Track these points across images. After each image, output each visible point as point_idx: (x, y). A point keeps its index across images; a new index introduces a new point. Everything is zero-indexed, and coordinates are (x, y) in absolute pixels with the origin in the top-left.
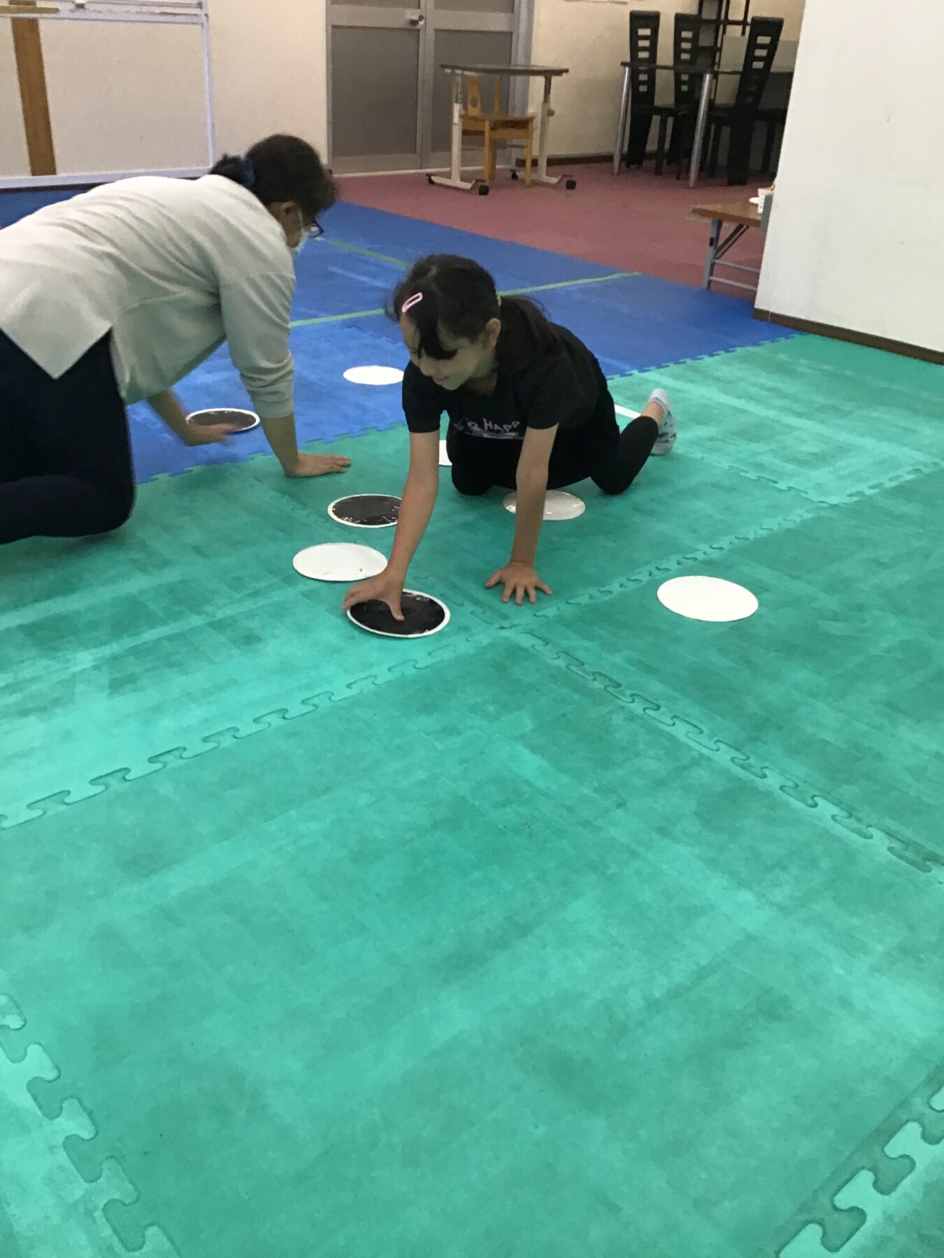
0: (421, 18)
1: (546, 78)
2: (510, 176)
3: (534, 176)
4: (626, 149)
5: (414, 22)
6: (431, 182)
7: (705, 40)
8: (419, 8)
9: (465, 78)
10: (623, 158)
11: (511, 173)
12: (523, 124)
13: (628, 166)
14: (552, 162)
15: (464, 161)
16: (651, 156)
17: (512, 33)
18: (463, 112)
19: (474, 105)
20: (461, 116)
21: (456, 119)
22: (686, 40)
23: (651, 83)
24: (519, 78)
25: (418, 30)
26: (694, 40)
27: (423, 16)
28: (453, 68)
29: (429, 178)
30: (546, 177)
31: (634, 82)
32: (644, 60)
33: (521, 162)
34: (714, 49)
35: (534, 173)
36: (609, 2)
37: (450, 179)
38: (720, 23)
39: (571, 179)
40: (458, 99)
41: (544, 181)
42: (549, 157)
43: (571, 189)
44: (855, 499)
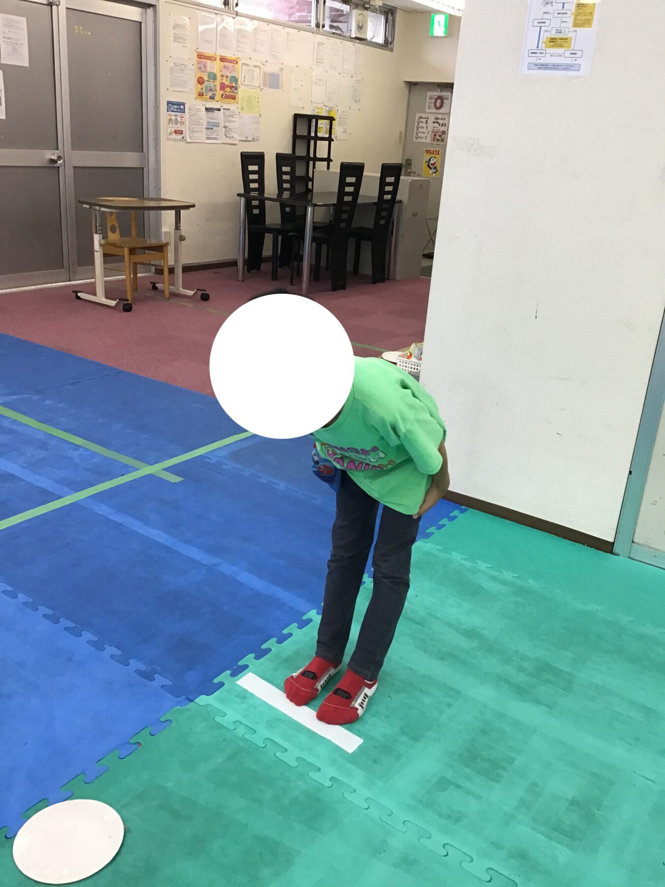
0: (59, 158)
1: (176, 212)
2: (151, 288)
3: (172, 288)
4: (246, 256)
5: (53, 161)
6: (79, 298)
7: (300, 172)
8: (58, 149)
9: (102, 214)
10: (245, 262)
11: (151, 283)
12: (160, 248)
13: (249, 271)
14: (187, 269)
15: (107, 272)
16: (268, 259)
17: (143, 168)
18: (103, 242)
19: (113, 231)
20: (101, 245)
21: (97, 246)
22: (286, 173)
23: (262, 207)
24: (152, 212)
25: (58, 168)
26: (292, 173)
27: (62, 155)
28: (91, 204)
29: (76, 292)
30: (183, 288)
31: (249, 207)
32: (254, 190)
33: (160, 271)
34: (307, 179)
35: (172, 283)
36: (223, 143)
37: (95, 295)
38: (310, 159)
39: (205, 290)
40: (98, 231)
41: (181, 293)
42: (184, 266)
43: (205, 302)
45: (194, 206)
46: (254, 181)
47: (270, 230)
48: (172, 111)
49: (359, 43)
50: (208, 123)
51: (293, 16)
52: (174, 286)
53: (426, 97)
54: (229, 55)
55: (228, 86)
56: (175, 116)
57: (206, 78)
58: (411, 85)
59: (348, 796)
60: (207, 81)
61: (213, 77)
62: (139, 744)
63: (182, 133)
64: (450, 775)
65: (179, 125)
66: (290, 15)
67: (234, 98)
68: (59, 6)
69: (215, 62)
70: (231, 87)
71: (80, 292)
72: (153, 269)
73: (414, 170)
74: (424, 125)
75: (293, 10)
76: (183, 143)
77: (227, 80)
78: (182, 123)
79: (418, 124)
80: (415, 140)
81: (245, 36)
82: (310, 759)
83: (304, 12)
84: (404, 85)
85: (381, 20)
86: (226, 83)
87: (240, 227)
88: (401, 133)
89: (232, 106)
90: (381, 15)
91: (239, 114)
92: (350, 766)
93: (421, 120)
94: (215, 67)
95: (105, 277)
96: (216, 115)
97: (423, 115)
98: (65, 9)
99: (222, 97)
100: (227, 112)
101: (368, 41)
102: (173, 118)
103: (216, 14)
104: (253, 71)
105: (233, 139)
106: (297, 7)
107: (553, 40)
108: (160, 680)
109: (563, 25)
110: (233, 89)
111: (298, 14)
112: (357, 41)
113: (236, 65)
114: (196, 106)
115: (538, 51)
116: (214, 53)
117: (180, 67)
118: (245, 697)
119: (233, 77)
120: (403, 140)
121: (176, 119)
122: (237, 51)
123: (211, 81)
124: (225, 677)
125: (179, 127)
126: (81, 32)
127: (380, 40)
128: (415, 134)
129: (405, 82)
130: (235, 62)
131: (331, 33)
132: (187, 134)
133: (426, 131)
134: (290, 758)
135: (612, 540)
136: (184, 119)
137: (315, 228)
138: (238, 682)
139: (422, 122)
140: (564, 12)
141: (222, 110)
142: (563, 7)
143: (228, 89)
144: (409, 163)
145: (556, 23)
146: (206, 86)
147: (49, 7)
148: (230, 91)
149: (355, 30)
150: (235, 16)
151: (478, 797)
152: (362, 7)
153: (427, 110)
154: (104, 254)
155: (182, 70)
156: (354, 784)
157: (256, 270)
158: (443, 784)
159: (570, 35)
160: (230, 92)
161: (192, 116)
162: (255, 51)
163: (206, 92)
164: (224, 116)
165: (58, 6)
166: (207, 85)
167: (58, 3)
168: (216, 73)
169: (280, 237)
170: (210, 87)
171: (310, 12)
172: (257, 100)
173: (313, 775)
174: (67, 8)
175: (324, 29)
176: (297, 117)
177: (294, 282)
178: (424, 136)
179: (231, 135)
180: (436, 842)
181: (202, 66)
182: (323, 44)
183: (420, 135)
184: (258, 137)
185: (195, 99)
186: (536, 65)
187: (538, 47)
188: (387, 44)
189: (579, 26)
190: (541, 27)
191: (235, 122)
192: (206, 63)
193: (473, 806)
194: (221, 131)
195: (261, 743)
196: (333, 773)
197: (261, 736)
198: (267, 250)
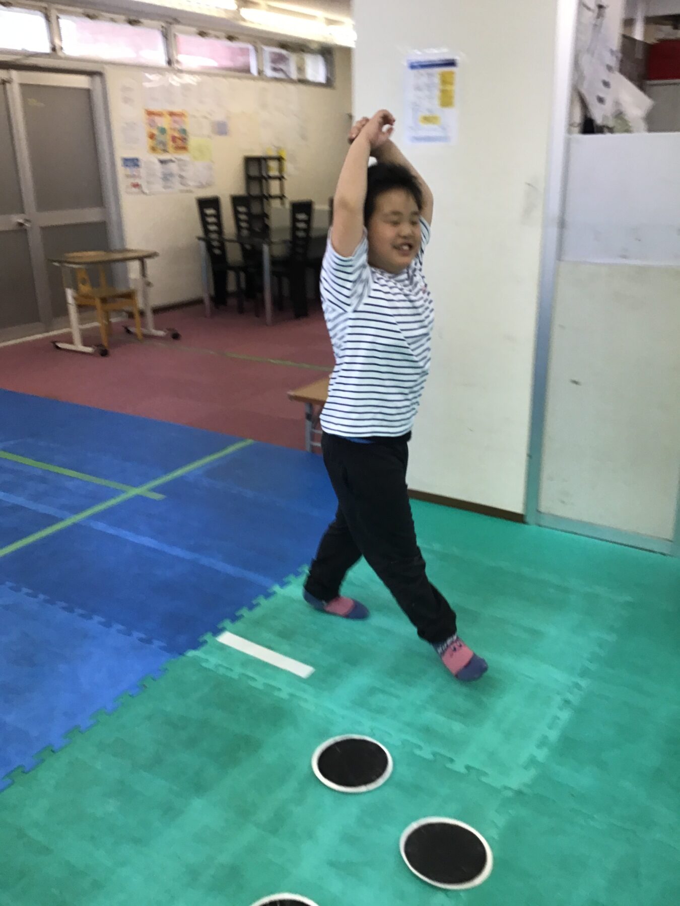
0: (26, 220)
1: (141, 261)
2: (125, 332)
3: (145, 331)
5: (21, 224)
6: (58, 348)
7: (256, 210)
8: (24, 212)
9: (73, 270)
10: (212, 299)
11: (125, 329)
12: (129, 296)
13: (216, 307)
15: (82, 321)
17: (105, 222)
18: (75, 294)
19: (84, 283)
20: (75, 298)
21: (70, 300)
22: (243, 213)
23: (222, 247)
25: (27, 230)
26: (249, 214)
27: (28, 218)
28: (59, 262)
29: (54, 343)
30: (154, 329)
31: (210, 247)
32: (213, 232)
33: (131, 315)
34: (264, 216)
35: (144, 325)
36: (179, 191)
37: (73, 344)
38: (265, 198)
39: (176, 330)
40: (70, 285)
41: (153, 334)
42: (153, 308)
43: (176, 341)
44: (533, 772)
45: (157, 254)
46: (212, 224)
47: (232, 268)
48: (128, 167)
49: (302, 85)
50: (163, 174)
52: (145, 328)
54: (176, 109)
55: (178, 138)
56: (131, 171)
57: (157, 133)
60: (158, 136)
61: (163, 131)
62: (145, 686)
63: (140, 186)
64: (378, 685)
65: (136, 179)
67: (185, 148)
68: (12, 84)
69: (164, 118)
70: (182, 139)
71: (58, 342)
72: (124, 314)
76: (142, 196)
77: (177, 133)
78: (139, 177)
81: (190, 91)
82: (273, 683)
83: (242, 56)
85: (321, 60)
86: (176, 136)
87: (204, 268)
89: (183, 156)
90: (319, 56)
91: (192, 163)
92: (303, 685)
94: (165, 122)
95: (81, 325)
96: (170, 166)
98: (18, 86)
99: (174, 149)
100: (181, 163)
101: (310, 82)
102: (130, 173)
103: (161, 73)
104: (201, 121)
105: (189, 186)
106: (238, 53)
107: (426, 118)
108: (157, 643)
109: (432, 106)
110: (184, 141)
112: (298, 83)
113: (184, 118)
114: (150, 159)
116: (162, 110)
117: (132, 126)
118: (224, 649)
119: (182, 130)
121: (133, 173)
122: (184, 105)
123: (162, 135)
124: (208, 637)
125: (136, 181)
126: (36, 104)
127: (322, 79)
130: (183, 115)
131: (273, 78)
132: (145, 186)
134: (258, 684)
135: (523, 512)
136: (140, 173)
137: (274, 262)
138: (217, 639)
141: (175, 160)
143: (179, 141)
146: (158, 141)
147: (2, 86)
148: (181, 142)
149: (296, 73)
150: (178, 73)
151: (397, 697)
152: (300, 52)
154: (77, 305)
155: (134, 129)
156: (305, 696)
157: (223, 306)
158: (372, 691)
159: (438, 114)
161: (148, 169)
162: (201, 102)
163: (159, 146)
164: (177, 166)
166: (158, 139)
167: (10, 80)
168: (166, 128)
169: (242, 273)
170: (162, 140)
172: (208, 148)
173: (276, 693)
174: (19, 84)
175: (265, 74)
176: (247, 160)
177: (259, 313)
179: (187, 183)
181: (152, 123)
182: (265, 90)
184: (213, 182)
185: (149, 153)
188: (330, 82)
189: (445, 107)
190: (415, 108)
191: (189, 170)
192: (156, 119)
193: (394, 703)
194: (176, 180)
195: (236, 677)
196: (292, 691)
197: (236, 672)
198: (231, 286)
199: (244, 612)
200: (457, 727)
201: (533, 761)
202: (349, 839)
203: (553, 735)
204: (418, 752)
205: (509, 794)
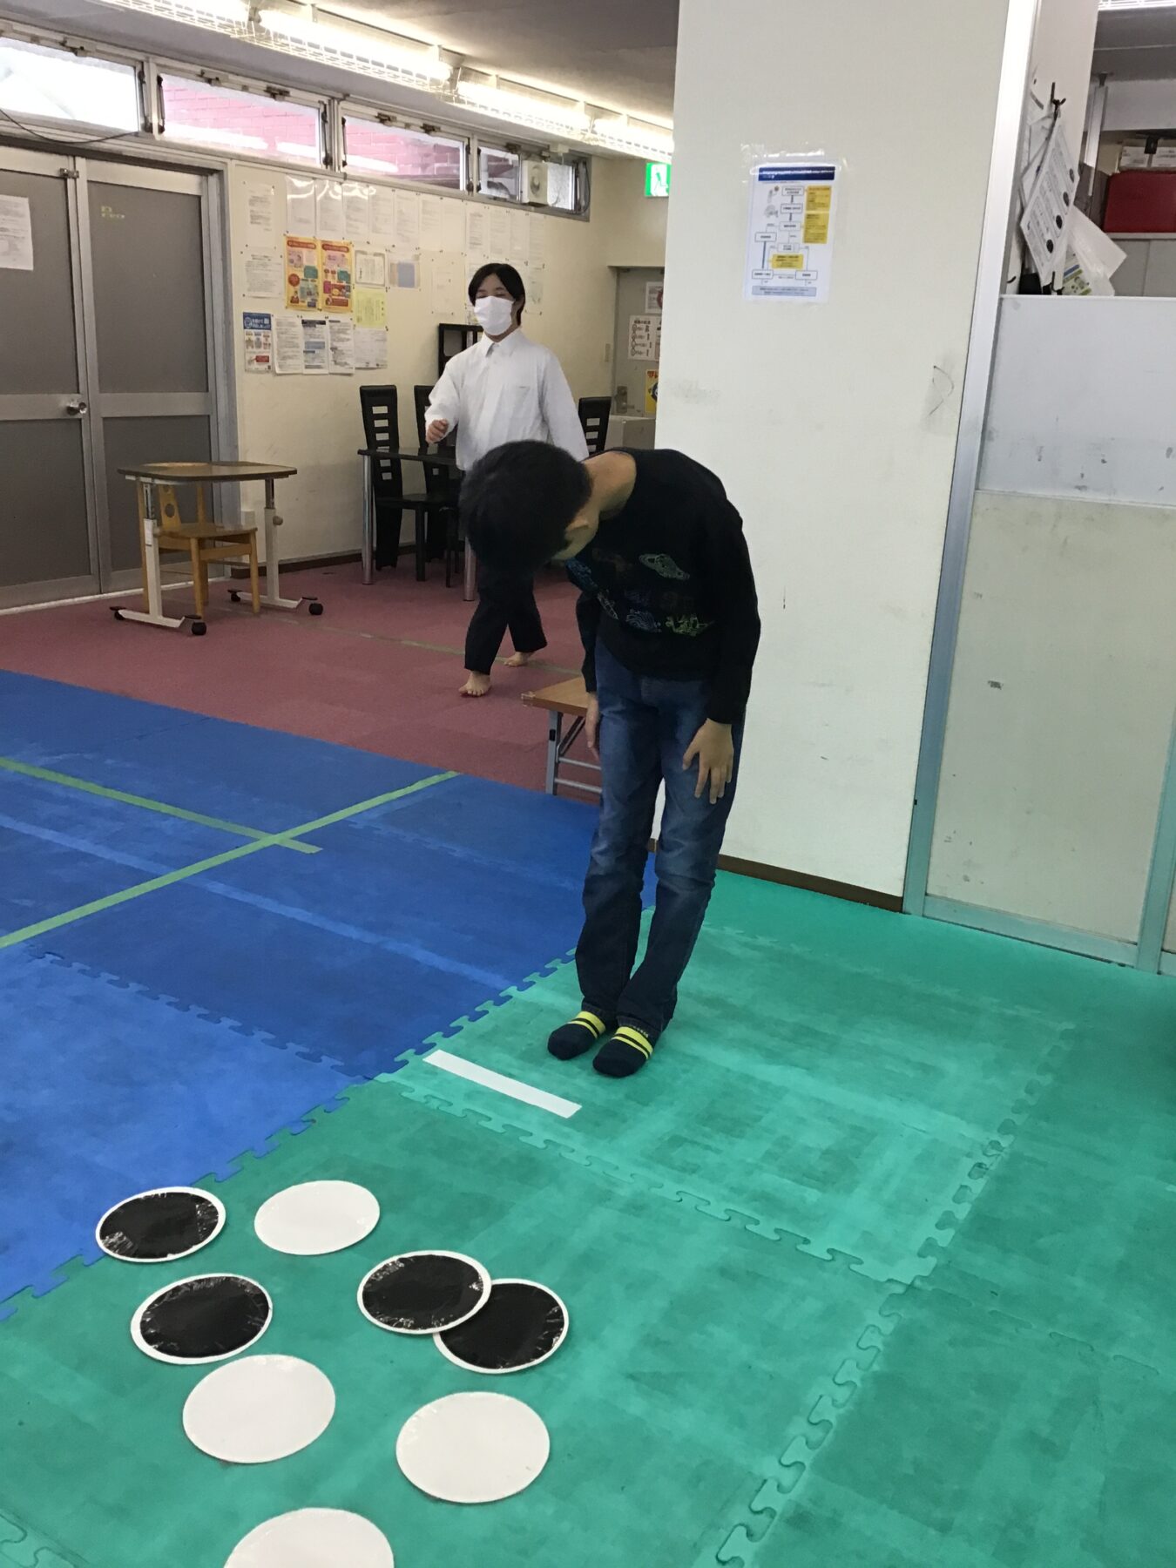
0: (82, 405)
1: (267, 482)
2: (230, 599)
3: (264, 599)
4: (375, 545)
5: (71, 410)
6: (120, 618)
8: (78, 392)
9: (154, 489)
10: (375, 555)
11: (230, 594)
12: (244, 538)
13: (379, 568)
14: (284, 568)
15: (164, 577)
16: (409, 549)
17: (209, 416)
18: (158, 531)
19: (170, 515)
20: (155, 536)
21: (148, 538)
23: (395, 469)
24: (225, 485)
25: (80, 420)
27: (85, 402)
28: (138, 475)
29: (116, 609)
30: (281, 597)
31: (376, 471)
32: (383, 443)
33: (242, 574)
35: (263, 590)
36: (331, 374)
37: (147, 612)
39: (316, 599)
40: (150, 514)
41: (277, 604)
42: (281, 563)
43: (316, 616)
44: (932, 1261)
45: (295, 472)
46: (382, 430)
47: (409, 505)
48: (252, 328)
49: (535, 212)
50: (307, 344)
51: (429, 168)
52: (266, 595)
53: (644, 290)
54: (334, 239)
55: (335, 287)
56: (256, 335)
57: (301, 275)
58: (620, 272)
59: (568, 1155)
60: (303, 280)
61: (311, 272)
62: (314, 1121)
63: (268, 361)
64: (685, 1133)
65: (262, 349)
66: (424, 167)
67: (345, 304)
68: (77, 180)
69: (314, 251)
70: (341, 288)
71: (121, 609)
72: (228, 569)
73: (632, 404)
74: (643, 333)
75: (428, 159)
76: (270, 376)
77: (334, 278)
78: (267, 345)
79: (634, 332)
80: (630, 356)
81: (358, 210)
82: (516, 1124)
83: (446, 161)
84: (608, 270)
85: (568, 173)
86: (332, 283)
87: (365, 502)
88: (608, 346)
89: (343, 317)
90: (567, 167)
91: (354, 329)
92: (566, 1130)
93: (638, 325)
94: (315, 259)
95: (163, 584)
96: (319, 331)
97: (642, 318)
98: (86, 184)
99: (327, 303)
100: (336, 326)
101: (549, 207)
102: (254, 338)
103: (314, 179)
104: (374, 261)
105: (347, 366)
106: (435, 154)
107: (780, 258)
108: (328, 1061)
109: (792, 240)
110: (344, 291)
111: (437, 165)
112: (533, 208)
113: (346, 255)
114: (287, 318)
115: (763, 272)
116: (312, 238)
117: (262, 261)
118: (436, 1074)
119: (342, 272)
120: (611, 358)
121: (258, 339)
122: (348, 232)
123: (310, 279)
124: (409, 1054)
125: (263, 352)
126: (111, 216)
127: (568, 204)
128: (630, 348)
129: (611, 268)
130: (346, 250)
131: (490, 199)
132: (275, 361)
133: (648, 343)
134: (495, 1125)
135: (900, 895)
136: (269, 339)
138: (424, 1060)
139: (640, 329)
140: (792, 224)
141: (327, 322)
142: (790, 219)
143: (336, 291)
144: (622, 393)
145: (783, 237)
146: (302, 289)
147: (62, 182)
148: (339, 293)
149: (529, 193)
150: (342, 180)
151: (718, 1151)
152: (537, 158)
153: (647, 311)
154: (160, 549)
155: (265, 265)
156: (570, 1144)
157: (390, 567)
158: (676, 1141)
159: (800, 253)
160: (339, 295)
161: (282, 333)
162: (375, 230)
163: (303, 296)
164: (331, 332)
165: (75, 179)
166: (303, 286)
167: (75, 174)
168: (317, 268)
169: (426, 514)
170: (308, 288)
171: (458, 162)
172: (381, 306)
173: (524, 1139)
174: (88, 181)
175: (480, 192)
176: (443, 329)
177: (451, 584)
178: (643, 349)
179: (344, 361)
180: (670, 1189)
181: (295, 258)
182: (480, 216)
183: (637, 348)
184: (385, 362)
185: (286, 308)
186: (762, 289)
187: (763, 267)
188: (580, 209)
189: (811, 242)
190: (765, 243)
191: (348, 340)
192: (301, 252)
193: (712, 1159)
194: (328, 355)
195: (459, 1114)
196: (548, 1136)
197: (459, 1107)
198: (407, 535)
199: (463, 1021)
200: (812, 1195)
201: (929, 1247)
202: (652, 1342)
203: (962, 1212)
204: (751, 1227)
205: (900, 1290)
